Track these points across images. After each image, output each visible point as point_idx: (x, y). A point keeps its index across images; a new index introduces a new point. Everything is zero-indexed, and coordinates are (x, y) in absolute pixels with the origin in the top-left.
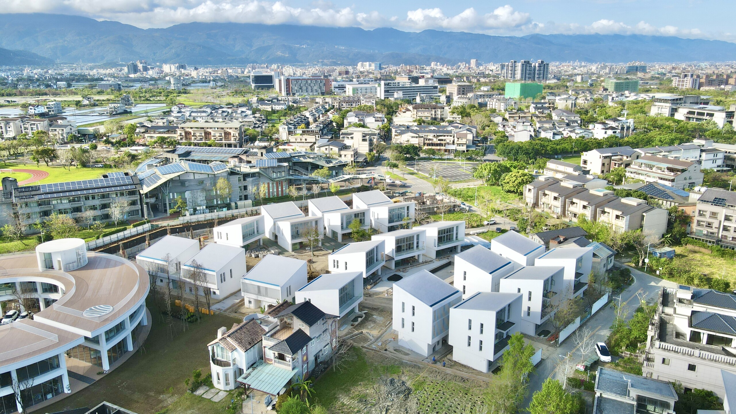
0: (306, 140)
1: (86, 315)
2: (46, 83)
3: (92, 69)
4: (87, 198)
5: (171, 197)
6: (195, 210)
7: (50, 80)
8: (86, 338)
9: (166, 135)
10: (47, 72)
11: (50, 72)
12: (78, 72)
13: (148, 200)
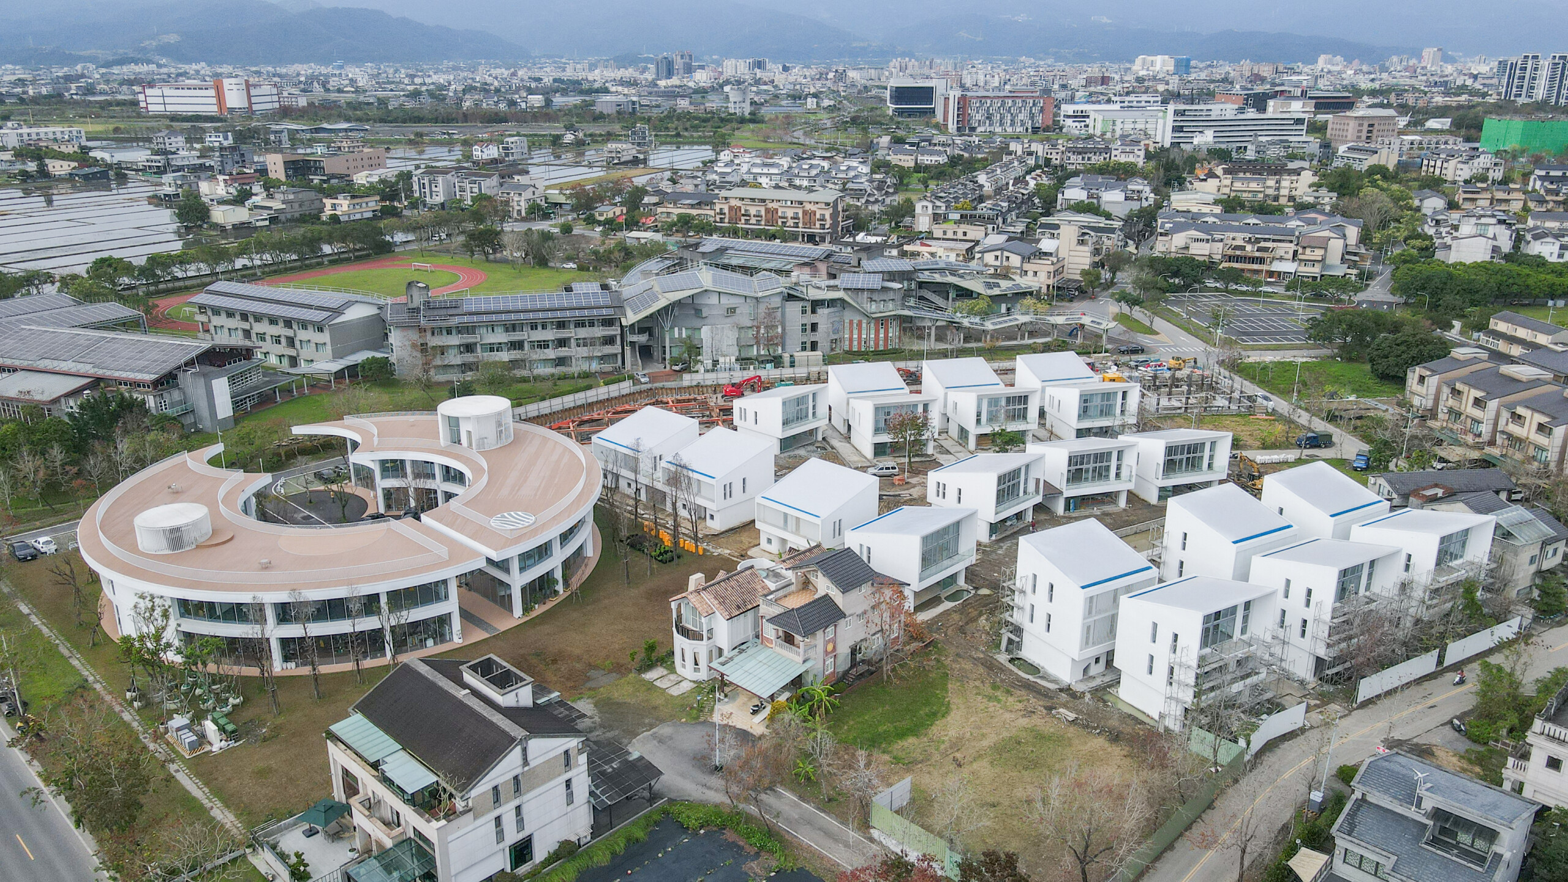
0: (965, 234)
1: (494, 523)
2: (509, 97)
3: (592, 67)
4: (534, 327)
5: (677, 336)
6: (715, 363)
7: (518, 89)
8: (489, 561)
9: (694, 212)
10: (514, 74)
11: (520, 73)
12: (569, 74)
13: (634, 338)
